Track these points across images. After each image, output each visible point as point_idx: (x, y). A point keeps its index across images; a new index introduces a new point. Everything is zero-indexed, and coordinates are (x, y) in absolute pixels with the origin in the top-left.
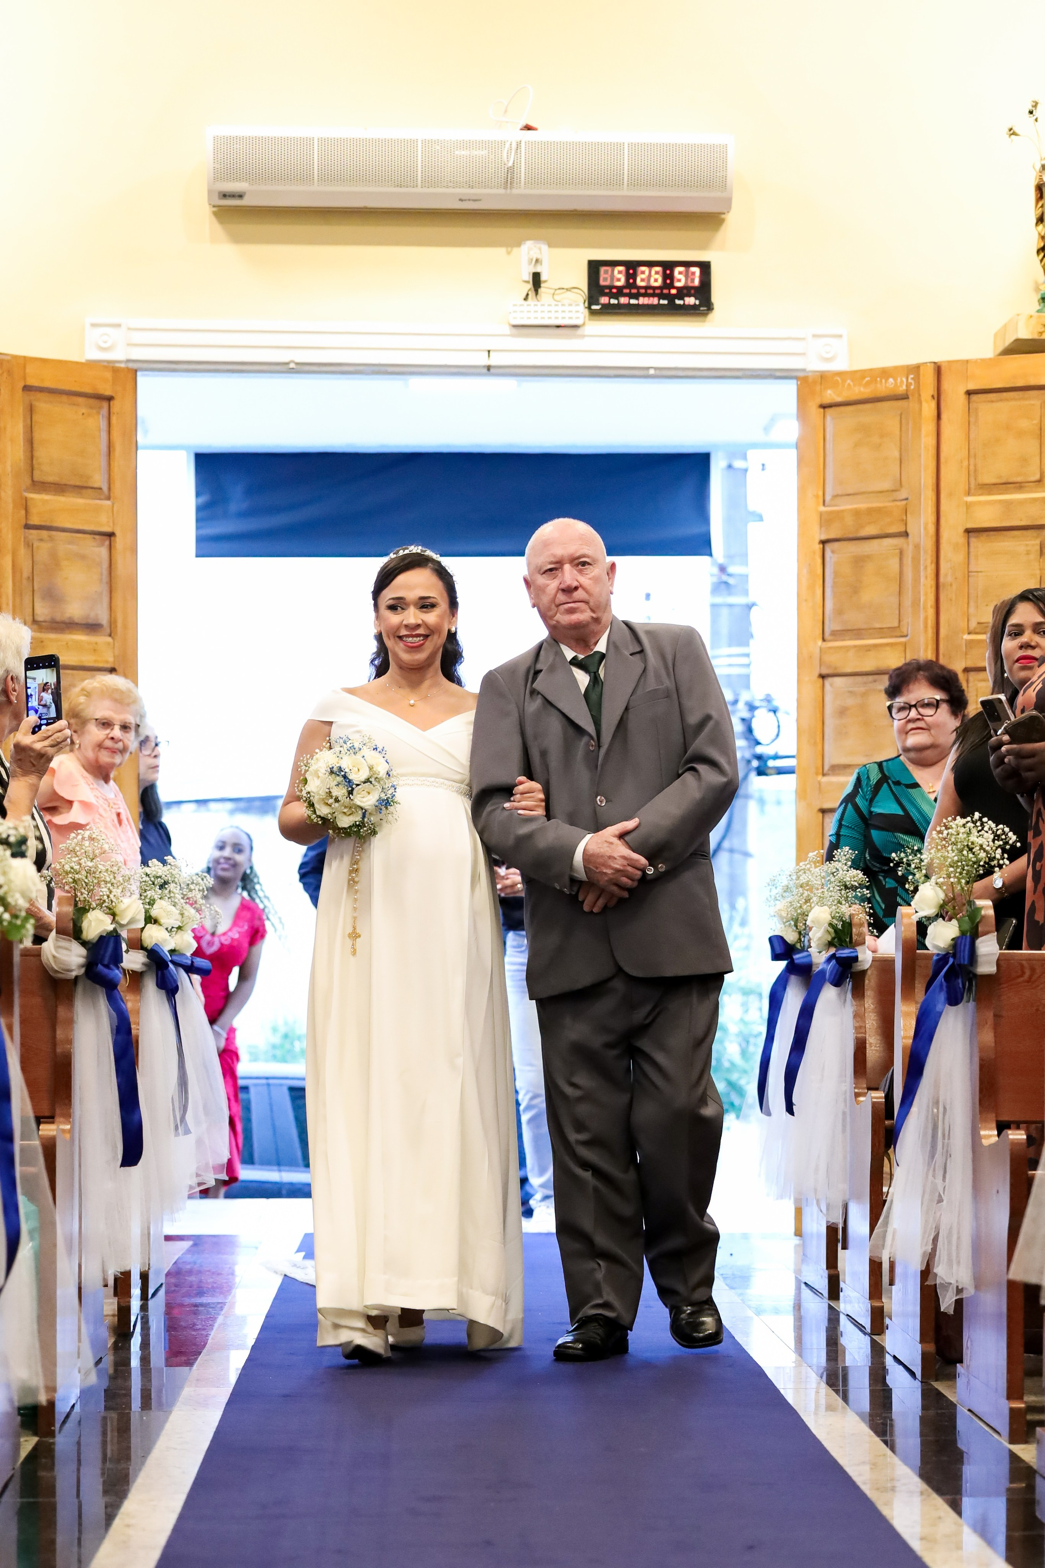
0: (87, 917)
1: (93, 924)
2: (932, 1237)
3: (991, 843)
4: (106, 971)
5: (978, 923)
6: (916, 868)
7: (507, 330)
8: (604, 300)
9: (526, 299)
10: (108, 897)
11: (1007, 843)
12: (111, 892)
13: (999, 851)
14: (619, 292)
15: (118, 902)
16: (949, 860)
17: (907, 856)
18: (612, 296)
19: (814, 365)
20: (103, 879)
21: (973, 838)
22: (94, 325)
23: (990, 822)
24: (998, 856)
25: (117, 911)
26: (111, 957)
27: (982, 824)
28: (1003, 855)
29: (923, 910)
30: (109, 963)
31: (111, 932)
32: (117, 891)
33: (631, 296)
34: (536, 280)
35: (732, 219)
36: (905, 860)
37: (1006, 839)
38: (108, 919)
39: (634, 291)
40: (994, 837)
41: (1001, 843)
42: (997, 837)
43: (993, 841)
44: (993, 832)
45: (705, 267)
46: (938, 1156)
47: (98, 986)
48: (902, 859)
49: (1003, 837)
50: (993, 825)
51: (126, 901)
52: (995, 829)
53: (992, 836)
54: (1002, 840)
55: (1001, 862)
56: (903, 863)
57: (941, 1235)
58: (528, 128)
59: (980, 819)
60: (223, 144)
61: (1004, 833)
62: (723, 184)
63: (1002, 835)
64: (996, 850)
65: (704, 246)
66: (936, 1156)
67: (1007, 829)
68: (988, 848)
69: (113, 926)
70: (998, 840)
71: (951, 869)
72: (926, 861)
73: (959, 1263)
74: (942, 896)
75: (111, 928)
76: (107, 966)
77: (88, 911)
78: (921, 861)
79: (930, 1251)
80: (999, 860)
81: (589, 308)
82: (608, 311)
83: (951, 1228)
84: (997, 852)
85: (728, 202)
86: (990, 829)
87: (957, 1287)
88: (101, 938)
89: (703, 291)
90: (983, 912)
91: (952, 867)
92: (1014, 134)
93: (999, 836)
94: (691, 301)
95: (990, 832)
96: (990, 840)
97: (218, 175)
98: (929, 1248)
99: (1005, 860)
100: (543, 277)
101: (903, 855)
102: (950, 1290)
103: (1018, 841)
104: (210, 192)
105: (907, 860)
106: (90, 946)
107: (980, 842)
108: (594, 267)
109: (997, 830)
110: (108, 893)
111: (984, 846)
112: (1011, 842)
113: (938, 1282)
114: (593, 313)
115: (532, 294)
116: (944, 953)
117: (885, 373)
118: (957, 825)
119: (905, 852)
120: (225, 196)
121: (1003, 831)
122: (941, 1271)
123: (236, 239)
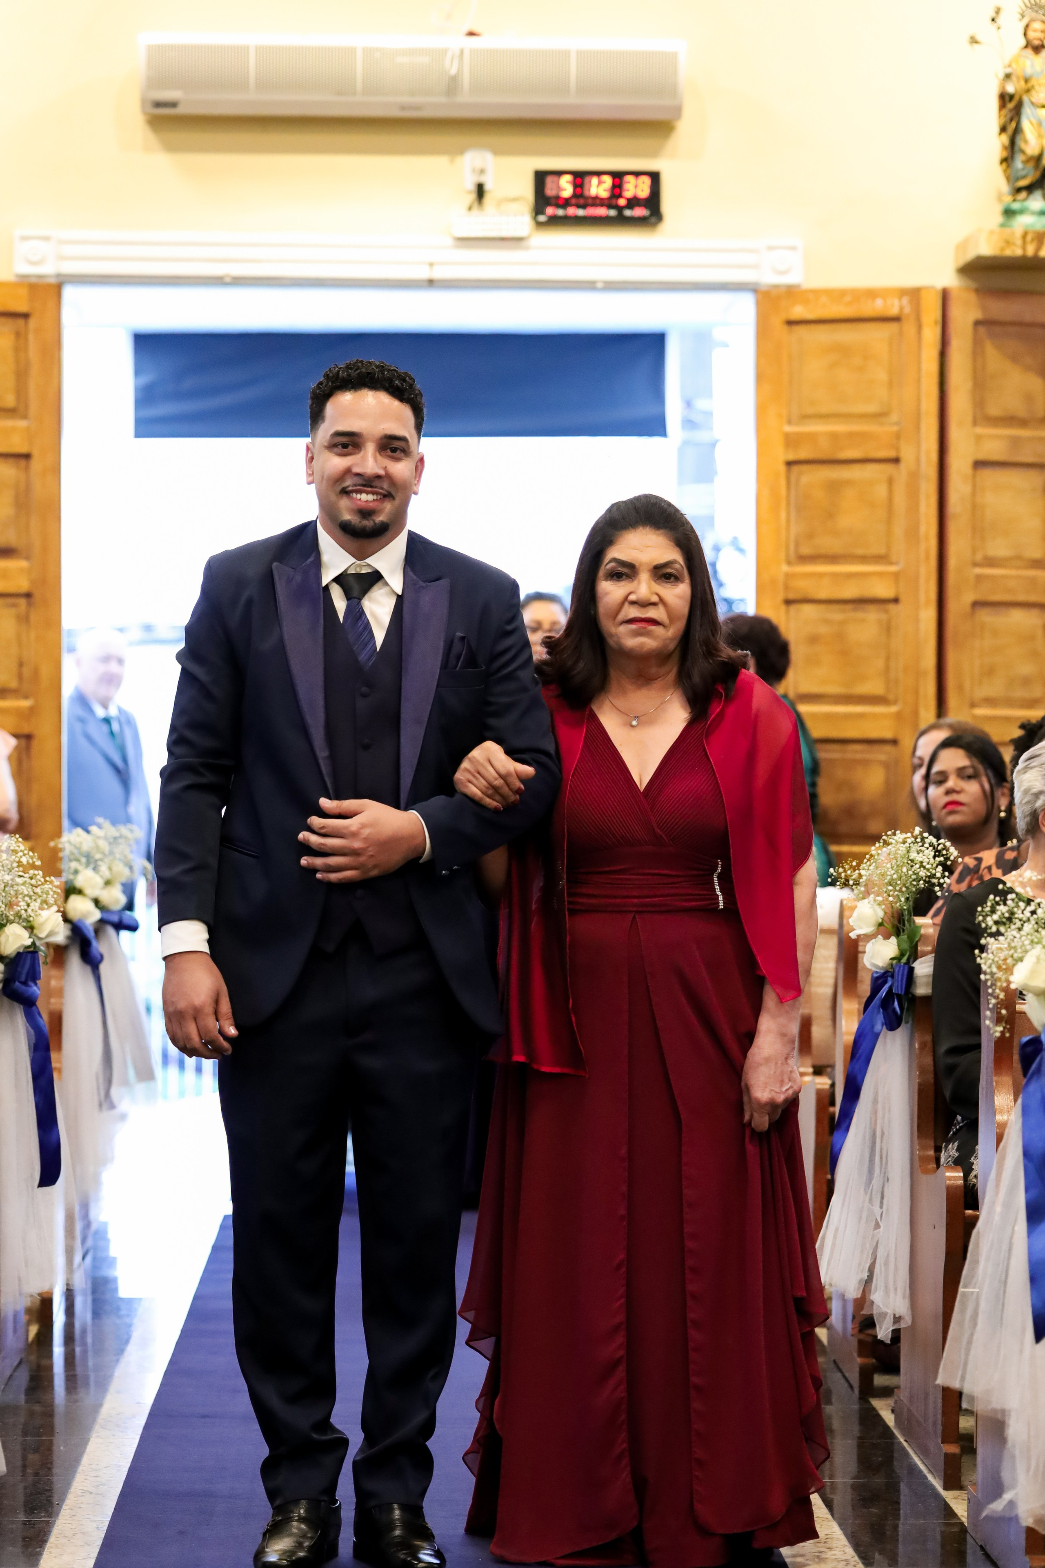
0: (4, 931)
1: (11, 939)
2: (868, 1265)
3: (932, 860)
4: (23, 988)
5: (917, 942)
6: (854, 884)
7: (450, 242)
8: (550, 211)
9: (470, 208)
10: (26, 910)
11: (947, 859)
12: (28, 905)
13: (940, 868)
14: (565, 203)
15: (36, 916)
16: (889, 877)
17: (845, 871)
18: (558, 206)
19: (768, 278)
20: (20, 892)
21: (913, 855)
22: (24, 238)
23: (931, 837)
24: (938, 875)
25: (36, 924)
26: (28, 973)
27: (923, 839)
28: (943, 873)
29: (861, 928)
30: (27, 980)
31: (29, 947)
32: (35, 905)
33: (579, 206)
34: (480, 191)
35: (684, 127)
36: (843, 875)
37: (947, 854)
38: (26, 934)
39: (581, 201)
40: (935, 852)
41: (942, 859)
42: (937, 853)
43: (934, 857)
44: (934, 848)
45: (655, 177)
46: (876, 1183)
47: (16, 1004)
48: (840, 874)
49: (944, 852)
50: (934, 840)
51: (45, 914)
52: (936, 843)
53: (932, 853)
54: (943, 855)
55: (942, 881)
56: (841, 878)
57: (878, 1261)
58: (471, 34)
59: (921, 833)
60: (156, 53)
61: (945, 848)
62: (673, 90)
63: (944, 849)
64: (937, 867)
65: (654, 154)
66: (874, 1181)
67: (948, 844)
68: (928, 866)
69: (31, 940)
70: (938, 856)
71: (890, 888)
72: (864, 878)
73: (896, 1289)
74: (881, 914)
75: (28, 942)
76: (25, 983)
77: (4, 925)
78: (860, 876)
79: (866, 1278)
80: (939, 879)
81: (535, 218)
82: (554, 222)
83: (888, 1255)
84: (938, 869)
85: (678, 111)
86: (931, 845)
87: (894, 1315)
88: (19, 955)
89: (653, 202)
90: (922, 931)
91: (891, 885)
92: (977, 42)
93: (940, 851)
94: (639, 212)
95: (931, 848)
96: (931, 857)
97: (152, 82)
98: (865, 1275)
99: (946, 878)
100: (487, 187)
101: (841, 870)
102: (888, 1318)
103: (959, 857)
104: (144, 102)
105: (846, 876)
106: (7, 960)
107: (921, 859)
108: (541, 177)
109: (939, 845)
110: (26, 907)
111: (924, 864)
112: (952, 858)
113: (874, 1312)
114: (539, 224)
115: (476, 204)
116: (882, 971)
117: (872, 294)
118: (896, 841)
119: (843, 867)
120: (158, 104)
121: (944, 845)
122: (877, 1296)
123: (170, 148)
